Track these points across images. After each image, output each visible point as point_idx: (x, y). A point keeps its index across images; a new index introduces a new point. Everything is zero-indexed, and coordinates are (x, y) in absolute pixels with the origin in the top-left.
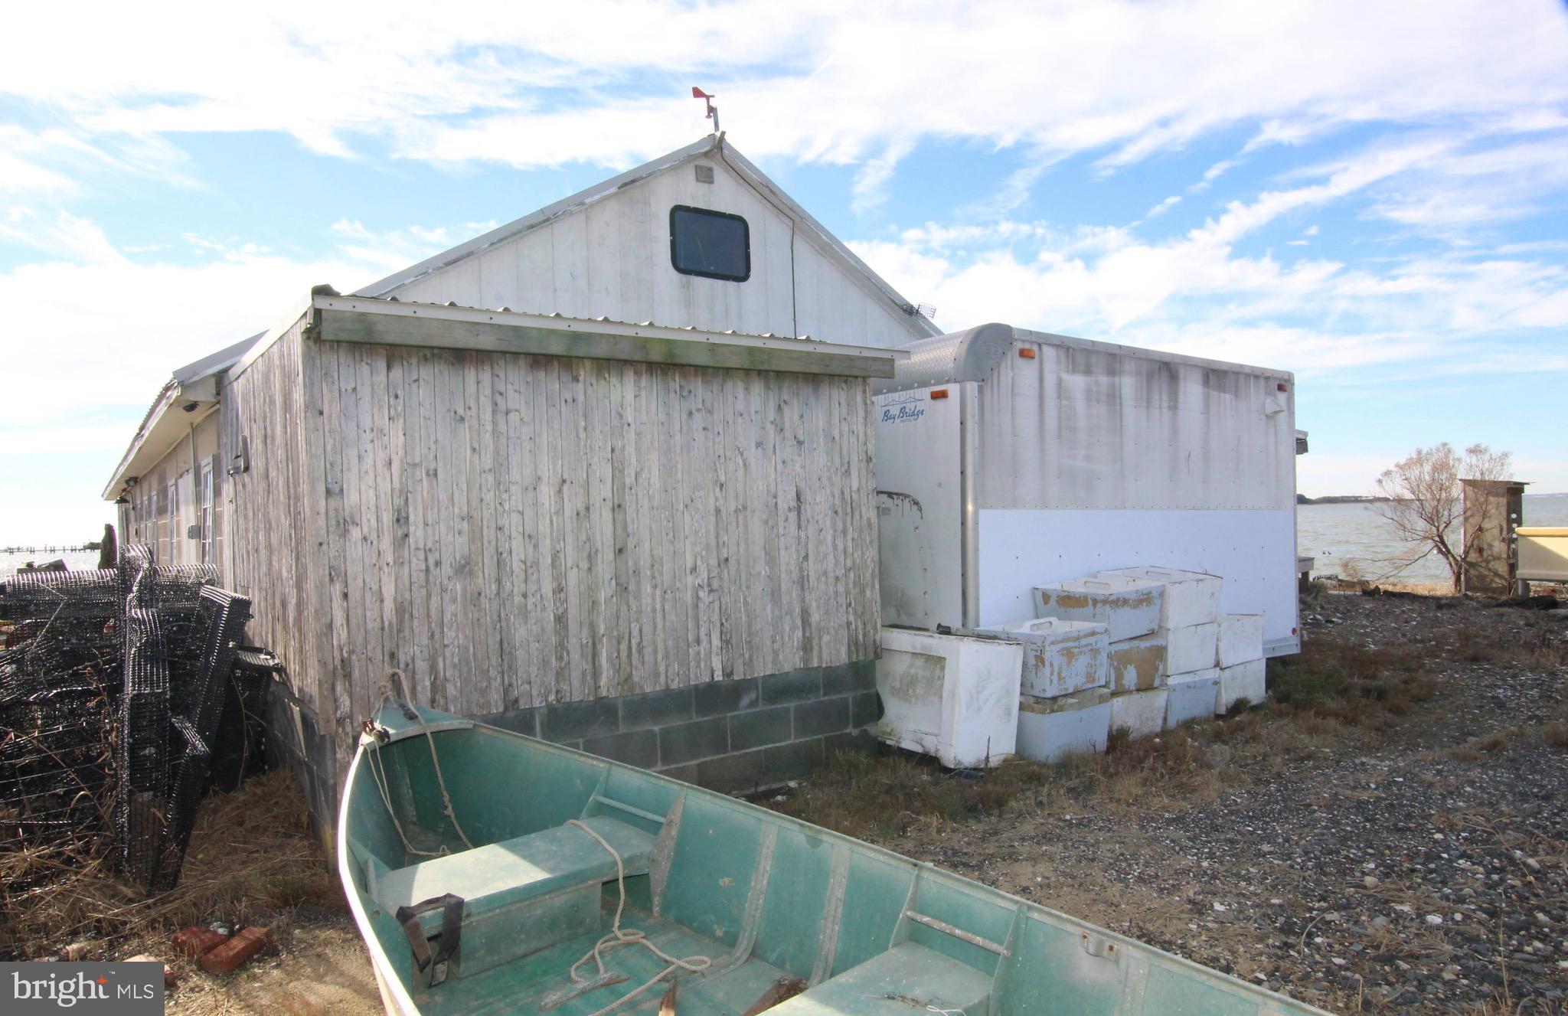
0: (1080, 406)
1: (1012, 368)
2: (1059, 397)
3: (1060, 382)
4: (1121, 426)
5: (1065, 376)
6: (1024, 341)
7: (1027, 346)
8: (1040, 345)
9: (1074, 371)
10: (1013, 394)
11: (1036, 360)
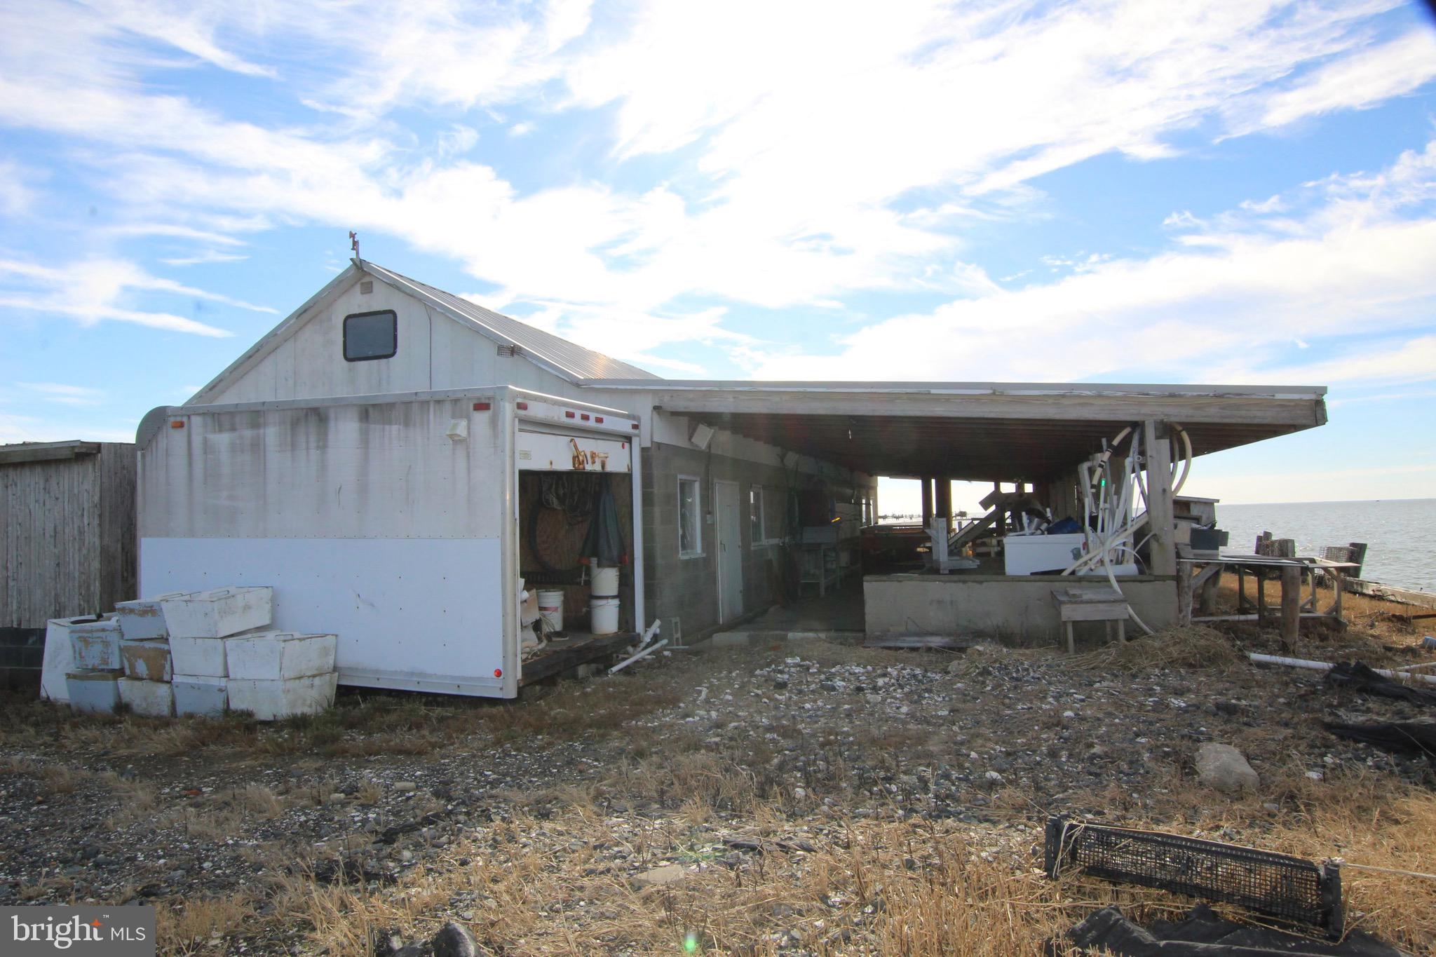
0: (225, 457)
1: (167, 437)
2: (205, 453)
3: (205, 441)
4: (265, 469)
5: (211, 436)
6: (176, 416)
7: (179, 419)
8: (189, 417)
9: (221, 431)
10: (167, 455)
11: (185, 429)
